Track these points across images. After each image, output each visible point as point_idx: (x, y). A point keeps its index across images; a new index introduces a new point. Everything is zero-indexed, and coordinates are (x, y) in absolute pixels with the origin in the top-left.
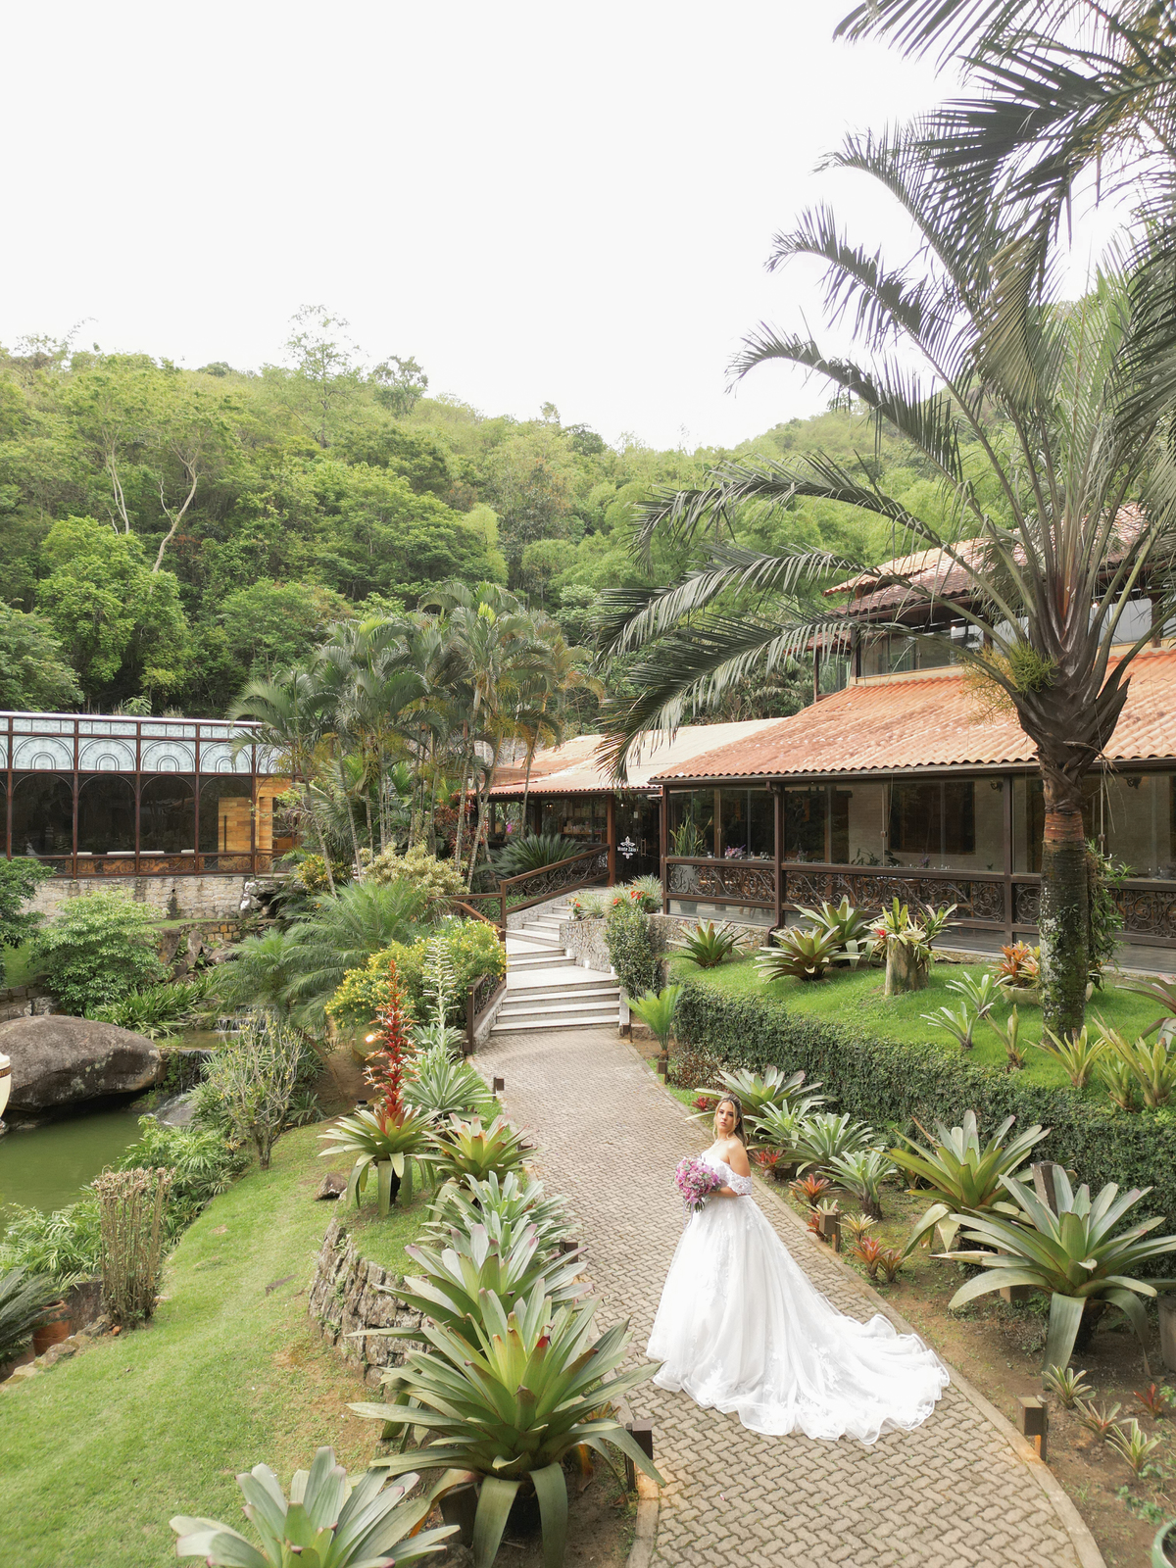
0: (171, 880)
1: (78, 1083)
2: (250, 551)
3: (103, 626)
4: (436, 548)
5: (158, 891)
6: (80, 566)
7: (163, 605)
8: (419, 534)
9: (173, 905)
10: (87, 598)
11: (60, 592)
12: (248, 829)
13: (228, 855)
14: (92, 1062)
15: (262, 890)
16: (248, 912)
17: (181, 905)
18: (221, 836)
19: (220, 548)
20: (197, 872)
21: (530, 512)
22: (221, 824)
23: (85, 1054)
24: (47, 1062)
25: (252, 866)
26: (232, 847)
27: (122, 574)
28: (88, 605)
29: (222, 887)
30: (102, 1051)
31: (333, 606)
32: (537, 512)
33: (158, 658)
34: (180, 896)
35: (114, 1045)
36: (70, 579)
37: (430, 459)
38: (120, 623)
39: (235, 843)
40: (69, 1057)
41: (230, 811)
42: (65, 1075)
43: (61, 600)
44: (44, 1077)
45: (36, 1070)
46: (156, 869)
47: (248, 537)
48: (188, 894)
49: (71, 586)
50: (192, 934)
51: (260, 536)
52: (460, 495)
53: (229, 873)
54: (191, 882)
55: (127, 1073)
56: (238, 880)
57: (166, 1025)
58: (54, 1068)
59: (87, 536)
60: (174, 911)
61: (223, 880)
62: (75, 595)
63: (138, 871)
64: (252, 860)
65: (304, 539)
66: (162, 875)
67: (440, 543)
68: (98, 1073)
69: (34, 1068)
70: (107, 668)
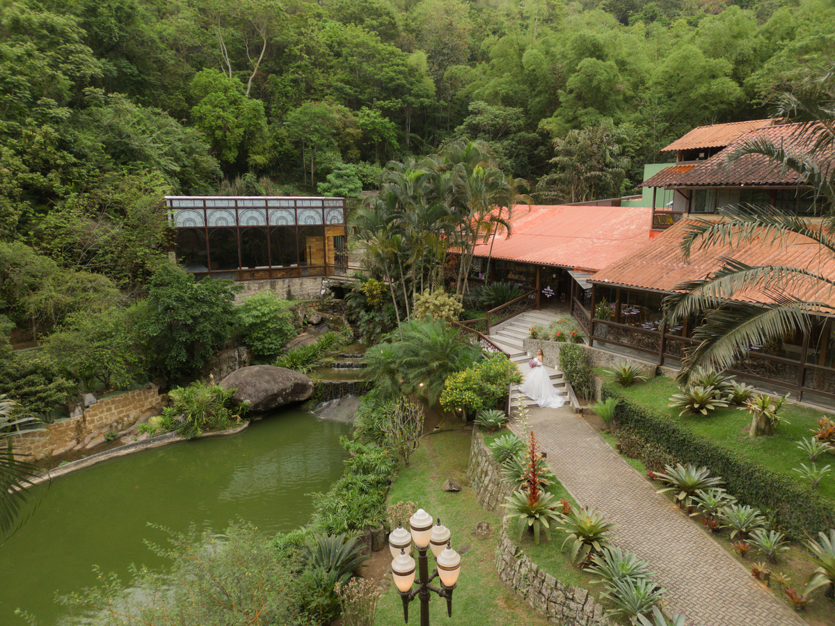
0: (287, 280)
1: (280, 400)
2: (295, 81)
3: (228, 133)
4: (398, 79)
5: (281, 286)
6: (213, 99)
7: (257, 119)
8: (388, 72)
9: (289, 293)
10: (218, 118)
11: (205, 115)
12: (322, 253)
13: (314, 267)
14: (285, 390)
15: (332, 285)
16: (325, 295)
17: (293, 293)
18: (308, 257)
19: (279, 80)
20: (299, 276)
21: (445, 51)
22: (308, 250)
23: (281, 386)
24: (266, 391)
25: (325, 272)
26: (313, 262)
27: (234, 102)
28: (220, 122)
29: (312, 283)
30: (289, 384)
31: (343, 116)
32: (449, 51)
33: (256, 149)
34: (292, 289)
35: (293, 381)
36: (209, 107)
37: (387, 18)
38: (236, 131)
39: (316, 261)
40: (275, 388)
41: (313, 244)
42: (274, 397)
43: (205, 119)
44: (266, 398)
45: (262, 395)
46: (280, 275)
47: (293, 73)
48: (296, 287)
49: (210, 111)
50: (300, 308)
51: (300, 72)
52: (405, 42)
53: (314, 276)
54: (297, 281)
55: (300, 393)
56: (319, 279)
57: (310, 366)
58: (270, 394)
59: (214, 80)
60: (290, 296)
61: (312, 280)
62: (213, 116)
63: (271, 275)
64: (325, 269)
65: (323, 72)
66: (283, 278)
67: (400, 76)
68: (288, 394)
69: (261, 394)
70: (232, 156)
